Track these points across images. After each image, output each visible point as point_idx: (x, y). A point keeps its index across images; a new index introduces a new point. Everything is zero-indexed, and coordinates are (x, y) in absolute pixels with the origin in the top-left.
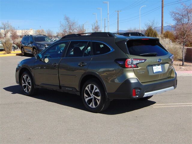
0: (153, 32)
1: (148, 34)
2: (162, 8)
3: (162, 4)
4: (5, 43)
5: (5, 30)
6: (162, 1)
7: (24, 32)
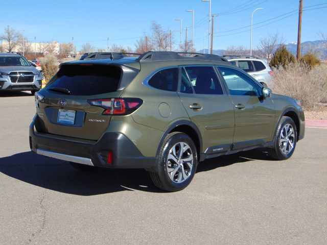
0: (288, 55)
1: (279, 57)
2: (300, 13)
3: (300, 6)
4: (46, 65)
5: (9, 42)
6: (300, 2)
7: (42, 47)
